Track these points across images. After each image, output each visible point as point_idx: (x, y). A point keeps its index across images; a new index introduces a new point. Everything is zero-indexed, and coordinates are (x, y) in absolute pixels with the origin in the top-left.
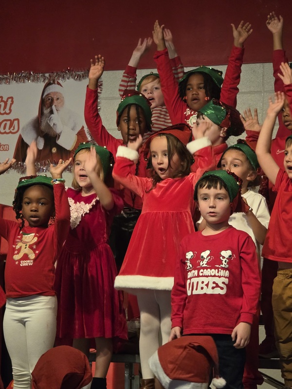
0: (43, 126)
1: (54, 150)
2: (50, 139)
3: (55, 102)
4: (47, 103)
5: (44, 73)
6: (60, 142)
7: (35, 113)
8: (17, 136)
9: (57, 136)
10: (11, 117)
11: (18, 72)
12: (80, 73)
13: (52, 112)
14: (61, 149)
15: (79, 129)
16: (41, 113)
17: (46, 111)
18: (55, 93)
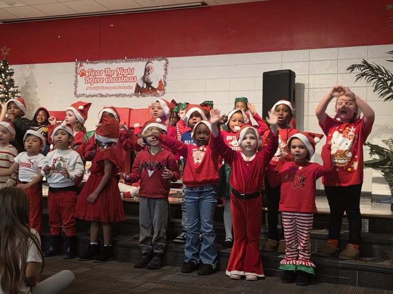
0: (145, 80)
1: (150, 88)
2: (149, 84)
3: (150, 70)
4: (147, 70)
5: (146, 58)
6: (152, 85)
7: (143, 74)
8: (135, 83)
9: (151, 83)
10: (133, 76)
11: (136, 58)
12: (160, 58)
13: (149, 74)
14: (152, 88)
15: (160, 80)
16: (145, 74)
17: (147, 73)
18: (150, 66)
